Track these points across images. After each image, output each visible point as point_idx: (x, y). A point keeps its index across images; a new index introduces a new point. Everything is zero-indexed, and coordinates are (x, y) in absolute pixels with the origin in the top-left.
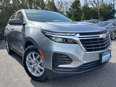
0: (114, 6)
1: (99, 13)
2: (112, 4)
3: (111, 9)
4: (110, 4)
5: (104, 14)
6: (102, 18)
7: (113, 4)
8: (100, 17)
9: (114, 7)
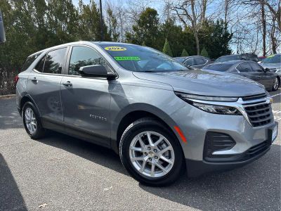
0: (226, 25)
1: (198, 41)
2: (222, 21)
3: (221, 31)
4: (218, 22)
5: (206, 42)
6: (204, 51)
7: (224, 21)
8: (201, 49)
9: (226, 28)
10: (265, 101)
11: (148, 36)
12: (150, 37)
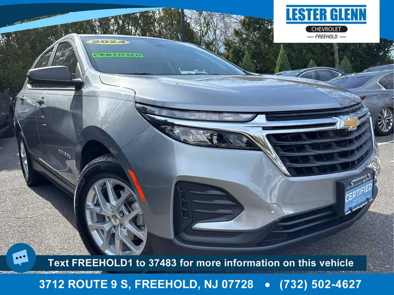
6: (345, 61)
10: (334, 124)
11: (255, 43)
12: (259, 44)
